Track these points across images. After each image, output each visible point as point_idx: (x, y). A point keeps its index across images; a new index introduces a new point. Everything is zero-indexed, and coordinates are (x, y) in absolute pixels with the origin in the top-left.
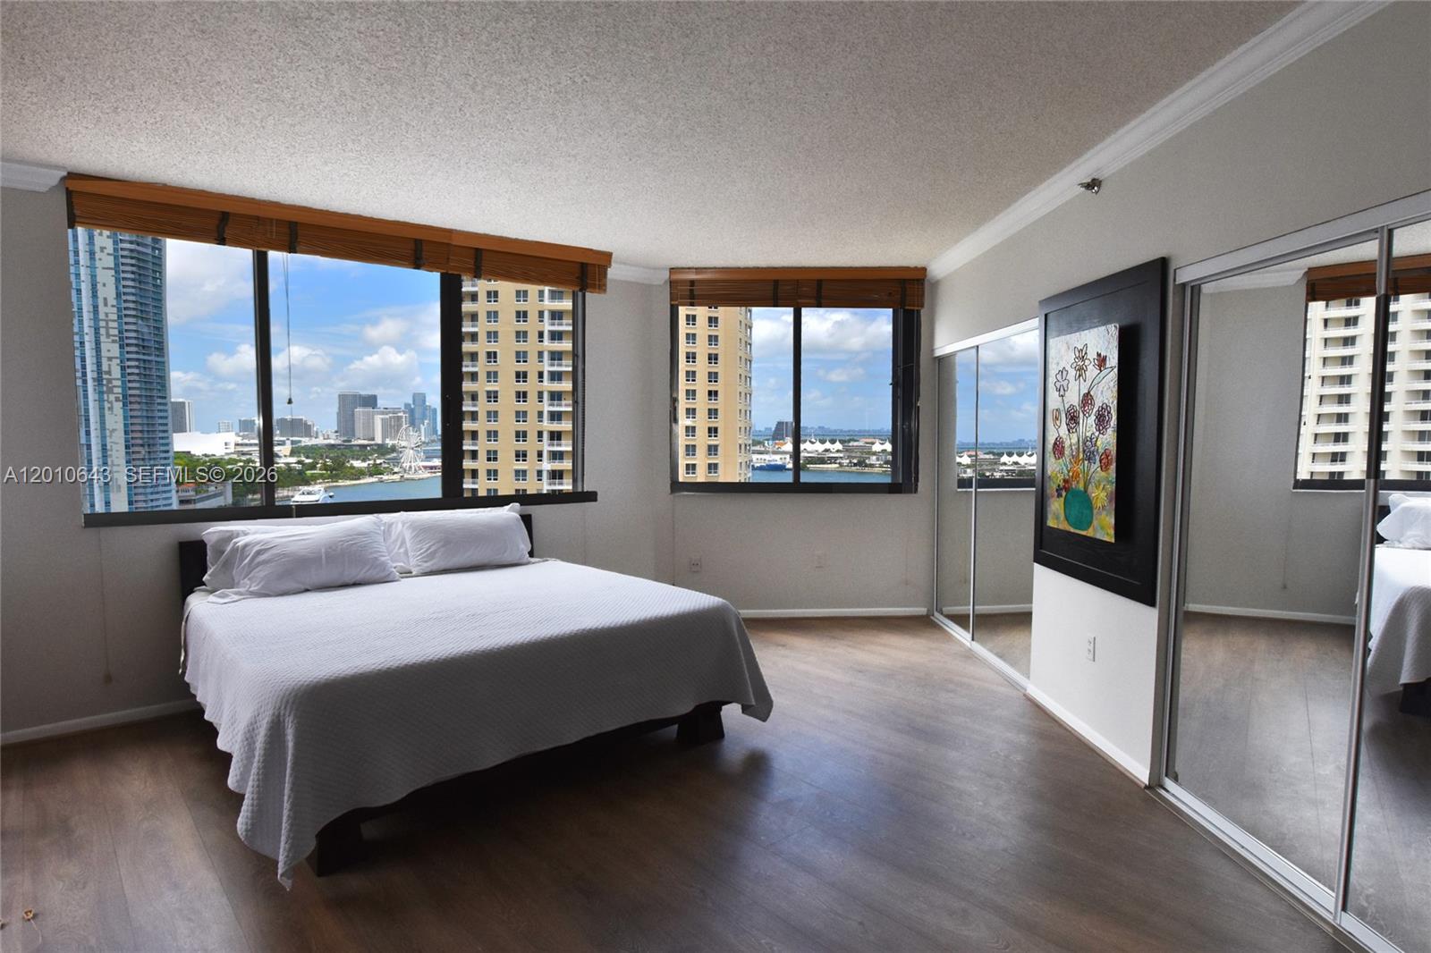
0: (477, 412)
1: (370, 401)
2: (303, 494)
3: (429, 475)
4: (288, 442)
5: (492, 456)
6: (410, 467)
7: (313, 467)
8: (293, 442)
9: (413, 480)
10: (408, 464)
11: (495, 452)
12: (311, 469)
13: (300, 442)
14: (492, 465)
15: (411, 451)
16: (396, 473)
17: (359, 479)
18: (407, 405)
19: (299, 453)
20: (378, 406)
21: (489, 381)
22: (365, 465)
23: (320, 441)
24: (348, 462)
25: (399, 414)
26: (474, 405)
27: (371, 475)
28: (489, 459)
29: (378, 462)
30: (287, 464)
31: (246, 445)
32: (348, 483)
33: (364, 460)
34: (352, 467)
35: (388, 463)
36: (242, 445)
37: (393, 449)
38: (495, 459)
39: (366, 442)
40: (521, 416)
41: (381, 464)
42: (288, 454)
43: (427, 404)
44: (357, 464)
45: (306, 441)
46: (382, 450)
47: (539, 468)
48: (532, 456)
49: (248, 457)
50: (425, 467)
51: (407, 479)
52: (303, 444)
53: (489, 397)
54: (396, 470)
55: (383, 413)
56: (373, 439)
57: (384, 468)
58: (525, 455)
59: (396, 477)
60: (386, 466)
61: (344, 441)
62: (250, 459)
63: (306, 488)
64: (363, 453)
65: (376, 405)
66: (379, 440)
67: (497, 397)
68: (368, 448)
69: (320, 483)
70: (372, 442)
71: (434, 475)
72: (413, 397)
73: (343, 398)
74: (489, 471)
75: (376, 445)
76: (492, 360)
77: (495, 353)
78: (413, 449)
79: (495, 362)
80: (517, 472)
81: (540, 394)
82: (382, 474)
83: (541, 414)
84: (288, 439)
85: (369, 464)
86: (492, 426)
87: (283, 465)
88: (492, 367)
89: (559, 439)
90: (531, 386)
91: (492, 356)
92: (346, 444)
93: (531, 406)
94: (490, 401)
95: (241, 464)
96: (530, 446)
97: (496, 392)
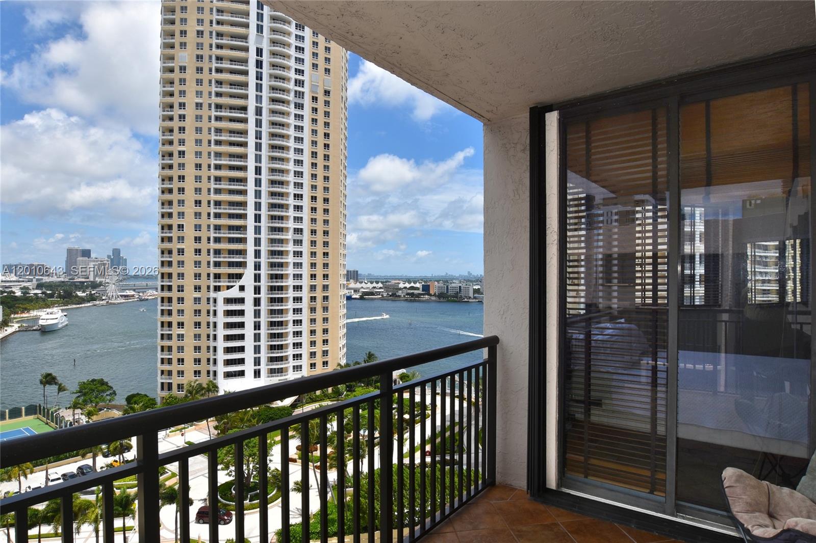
0: (172, 261)
1: (86, 253)
2: (48, 313)
3: (124, 301)
4: (34, 280)
5: (181, 289)
6: (113, 296)
7: (51, 296)
8: (37, 280)
9: (114, 304)
10: (112, 294)
11: (183, 286)
12: (51, 298)
13: (42, 279)
14: (180, 295)
15: (113, 286)
16: (103, 300)
17: (81, 304)
18: (109, 257)
19: (42, 287)
20: (92, 257)
21: (179, 242)
22: (84, 294)
23: (54, 279)
24: (75, 292)
25: (104, 262)
26: (170, 257)
27: (89, 302)
28: (179, 291)
29: (93, 292)
30: (35, 294)
31: (8, 281)
32: (74, 306)
33: (84, 292)
34: (77, 296)
35: (99, 294)
36: (5, 281)
37: (100, 284)
38: (183, 291)
39: (83, 280)
40: (197, 264)
41: (94, 294)
42: (35, 288)
43: (121, 256)
44: (80, 294)
45: (46, 279)
46: (94, 285)
47: (208, 297)
48: (204, 289)
49: (10, 289)
50: (122, 296)
51: (111, 304)
52: (44, 281)
53: (179, 252)
54: (104, 298)
55: (94, 261)
56: (88, 278)
57: (97, 296)
58: (200, 288)
59: (104, 302)
60: (98, 295)
61: (70, 279)
62: (12, 291)
63: (49, 310)
64: (82, 286)
65: (90, 256)
66: (91, 279)
67: (184, 252)
68: (85, 284)
69: (57, 307)
70: (88, 280)
71: (127, 301)
72: (113, 251)
73: (70, 251)
74: (179, 299)
75: (90, 282)
76: (181, 229)
77: (183, 225)
78: (114, 284)
79: (183, 230)
80: (195, 299)
81: (209, 251)
82: (95, 300)
83: (209, 263)
84: (34, 278)
85: (87, 294)
86: (181, 270)
87: (32, 295)
88: (181, 234)
89: (219, 278)
90: (203, 246)
91: (181, 227)
92: (71, 281)
93: (203, 258)
94: (179, 255)
95: (6, 294)
96: (203, 282)
97: (183, 249)
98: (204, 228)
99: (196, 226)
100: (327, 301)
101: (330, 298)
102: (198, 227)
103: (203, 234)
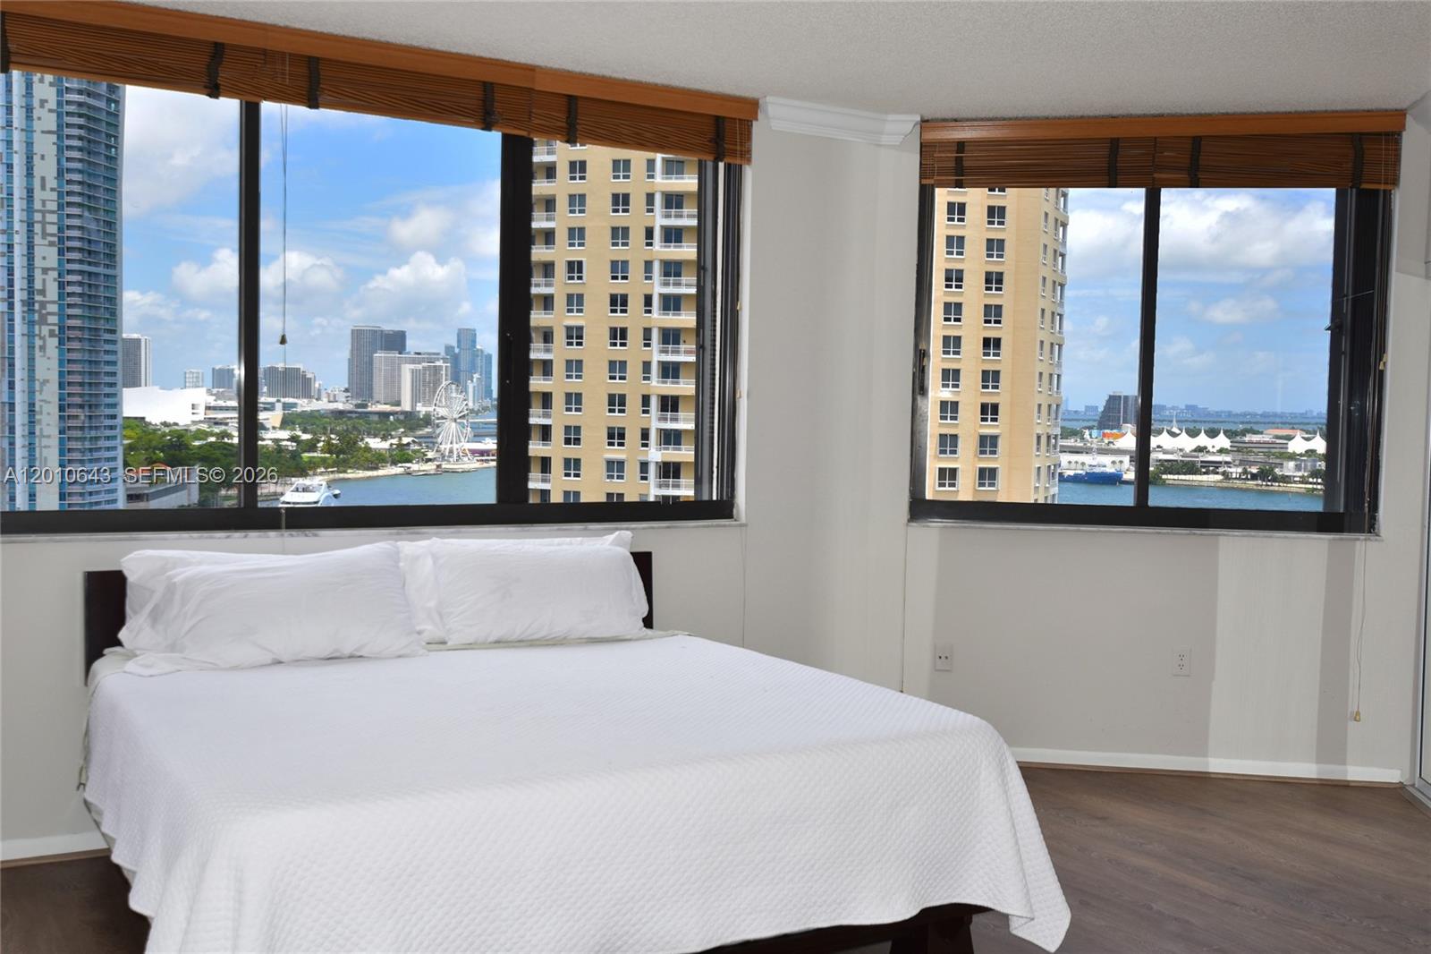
0: (551, 361)
1: (396, 341)
2: (297, 490)
3: (478, 465)
4: (279, 406)
5: (573, 435)
6: (451, 451)
7: (311, 446)
8: (286, 406)
9: (454, 472)
10: (449, 446)
11: (578, 429)
12: (309, 451)
13: (295, 405)
14: (572, 451)
15: (454, 424)
16: (430, 460)
17: (376, 468)
18: (449, 349)
19: (294, 423)
20: (407, 350)
21: (570, 311)
22: (385, 445)
23: (323, 405)
24: (362, 440)
25: (438, 363)
26: (548, 351)
27: (394, 463)
28: (568, 441)
29: (405, 440)
30: (276, 441)
31: (221, 409)
32: (361, 474)
33: (384, 438)
34: (368, 449)
35: (420, 444)
36: (214, 408)
37: (427, 420)
38: (577, 441)
39: (387, 408)
40: (617, 368)
41: (408, 444)
42: (278, 425)
43: (478, 347)
44: (375, 443)
45: (304, 405)
46: (412, 421)
47: (643, 458)
48: (633, 436)
49: (223, 428)
50: (473, 452)
51: (446, 471)
52: (299, 409)
53: (569, 337)
54: (430, 455)
55: (413, 361)
56: (398, 404)
57: (414, 451)
58: (622, 436)
59: (430, 467)
60: (417, 447)
61: (358, 406)
62: (225, 431)
63: (300, 481)
64: (383, 426)
65: (405, 349)
66: (406, 406)
67: (581, 337)
68: (391, 418)
69: (321, 474)
70: (397, 409)
71: (485, 465)
72: (459, 335)
73: (357, 335)
74: (567, 462)
75: (403, 413)
76: (576, 275)
77: (580, 263)
78: (455, 420)
79: (580, 278)
80: (610, 463)
81: (647, 333)
82: (410, 461)
83: (647, 366)
84: (278, 401)
85: (391, 445)
86: (574, 385)
87: (270, 442)
88: (575, 287)
89: (675, 409)
90: (633, 319)
91: (575, 268)
92: (360, 410)
93: (632, 352)
94: (570, 344)
95: (213, 439)
96: (631, 420)
97: (580, 329)
98: (636, 271)
99: (614, 264)
100: (992, 485)
101: (1000, 476)
102: (619, 269)
103: (634, 287)
